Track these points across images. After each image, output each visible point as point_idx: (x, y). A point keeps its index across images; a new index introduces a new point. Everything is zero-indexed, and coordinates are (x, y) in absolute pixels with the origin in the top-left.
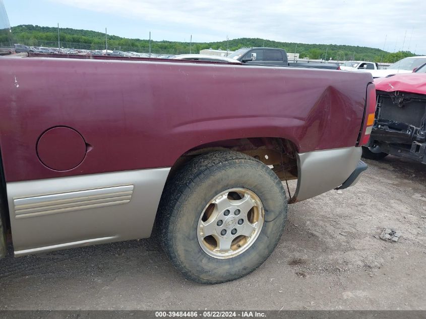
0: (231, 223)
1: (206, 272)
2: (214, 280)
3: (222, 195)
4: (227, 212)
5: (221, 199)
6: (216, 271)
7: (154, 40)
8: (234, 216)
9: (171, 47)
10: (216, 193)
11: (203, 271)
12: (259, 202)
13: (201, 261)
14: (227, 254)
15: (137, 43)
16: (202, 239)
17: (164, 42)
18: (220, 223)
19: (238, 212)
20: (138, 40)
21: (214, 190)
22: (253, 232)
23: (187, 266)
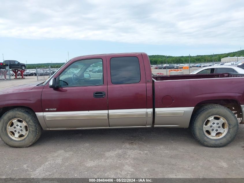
0: (215, 127)
1: (206, 141)
2: (209, 145)
3: (212, 117)
4: (214, 123)
5: (211, 119)
6: (209, 142)
7: (192, 56)
8: (216, 125)
9: (202, 58)
10: (209, 116)
11: (205, 141)
12: (226, 121)
13: (204, 137)
14: (214, 138)
15: (182, 59)
16: (205, 131)
17: (198, 56)
18: (211, 126)
19: (218, 124)
20: (182, 57)
21: (208, 115)
22: (224, 132)
23: (200, 138)
